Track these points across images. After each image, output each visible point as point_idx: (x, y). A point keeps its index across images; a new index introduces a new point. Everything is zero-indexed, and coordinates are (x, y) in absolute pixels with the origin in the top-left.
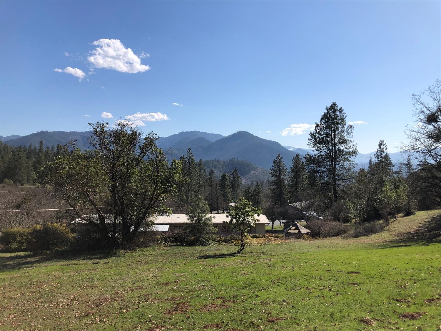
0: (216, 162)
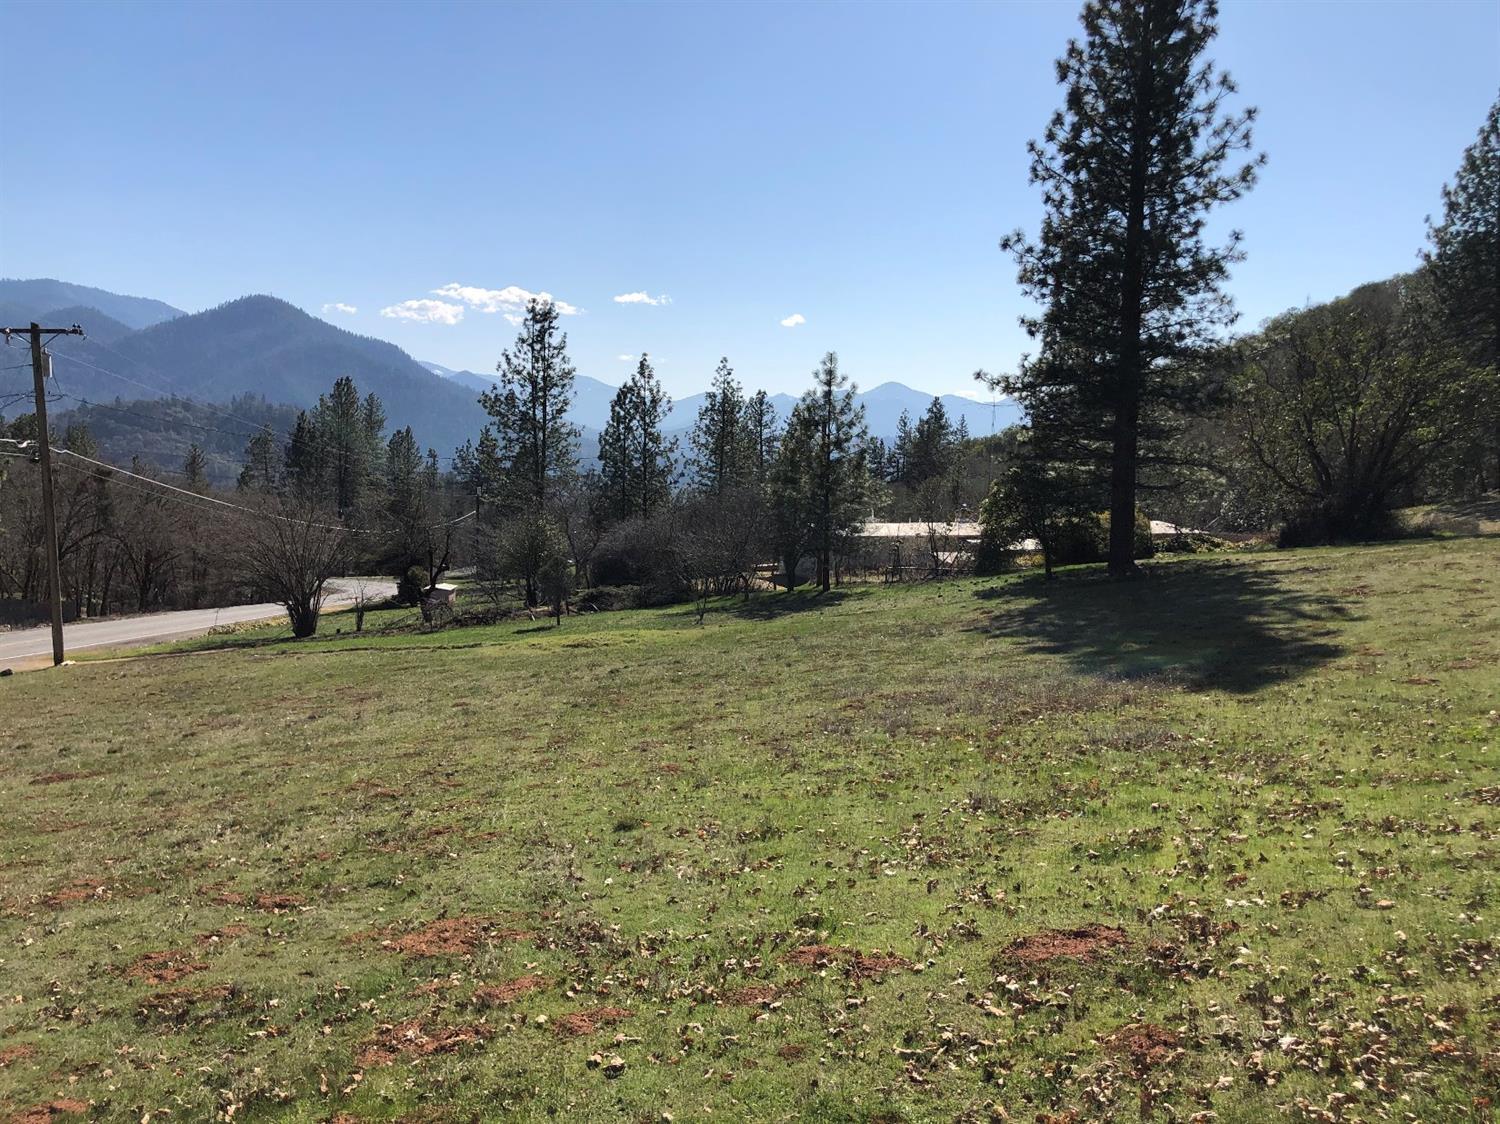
0: (178, 409)
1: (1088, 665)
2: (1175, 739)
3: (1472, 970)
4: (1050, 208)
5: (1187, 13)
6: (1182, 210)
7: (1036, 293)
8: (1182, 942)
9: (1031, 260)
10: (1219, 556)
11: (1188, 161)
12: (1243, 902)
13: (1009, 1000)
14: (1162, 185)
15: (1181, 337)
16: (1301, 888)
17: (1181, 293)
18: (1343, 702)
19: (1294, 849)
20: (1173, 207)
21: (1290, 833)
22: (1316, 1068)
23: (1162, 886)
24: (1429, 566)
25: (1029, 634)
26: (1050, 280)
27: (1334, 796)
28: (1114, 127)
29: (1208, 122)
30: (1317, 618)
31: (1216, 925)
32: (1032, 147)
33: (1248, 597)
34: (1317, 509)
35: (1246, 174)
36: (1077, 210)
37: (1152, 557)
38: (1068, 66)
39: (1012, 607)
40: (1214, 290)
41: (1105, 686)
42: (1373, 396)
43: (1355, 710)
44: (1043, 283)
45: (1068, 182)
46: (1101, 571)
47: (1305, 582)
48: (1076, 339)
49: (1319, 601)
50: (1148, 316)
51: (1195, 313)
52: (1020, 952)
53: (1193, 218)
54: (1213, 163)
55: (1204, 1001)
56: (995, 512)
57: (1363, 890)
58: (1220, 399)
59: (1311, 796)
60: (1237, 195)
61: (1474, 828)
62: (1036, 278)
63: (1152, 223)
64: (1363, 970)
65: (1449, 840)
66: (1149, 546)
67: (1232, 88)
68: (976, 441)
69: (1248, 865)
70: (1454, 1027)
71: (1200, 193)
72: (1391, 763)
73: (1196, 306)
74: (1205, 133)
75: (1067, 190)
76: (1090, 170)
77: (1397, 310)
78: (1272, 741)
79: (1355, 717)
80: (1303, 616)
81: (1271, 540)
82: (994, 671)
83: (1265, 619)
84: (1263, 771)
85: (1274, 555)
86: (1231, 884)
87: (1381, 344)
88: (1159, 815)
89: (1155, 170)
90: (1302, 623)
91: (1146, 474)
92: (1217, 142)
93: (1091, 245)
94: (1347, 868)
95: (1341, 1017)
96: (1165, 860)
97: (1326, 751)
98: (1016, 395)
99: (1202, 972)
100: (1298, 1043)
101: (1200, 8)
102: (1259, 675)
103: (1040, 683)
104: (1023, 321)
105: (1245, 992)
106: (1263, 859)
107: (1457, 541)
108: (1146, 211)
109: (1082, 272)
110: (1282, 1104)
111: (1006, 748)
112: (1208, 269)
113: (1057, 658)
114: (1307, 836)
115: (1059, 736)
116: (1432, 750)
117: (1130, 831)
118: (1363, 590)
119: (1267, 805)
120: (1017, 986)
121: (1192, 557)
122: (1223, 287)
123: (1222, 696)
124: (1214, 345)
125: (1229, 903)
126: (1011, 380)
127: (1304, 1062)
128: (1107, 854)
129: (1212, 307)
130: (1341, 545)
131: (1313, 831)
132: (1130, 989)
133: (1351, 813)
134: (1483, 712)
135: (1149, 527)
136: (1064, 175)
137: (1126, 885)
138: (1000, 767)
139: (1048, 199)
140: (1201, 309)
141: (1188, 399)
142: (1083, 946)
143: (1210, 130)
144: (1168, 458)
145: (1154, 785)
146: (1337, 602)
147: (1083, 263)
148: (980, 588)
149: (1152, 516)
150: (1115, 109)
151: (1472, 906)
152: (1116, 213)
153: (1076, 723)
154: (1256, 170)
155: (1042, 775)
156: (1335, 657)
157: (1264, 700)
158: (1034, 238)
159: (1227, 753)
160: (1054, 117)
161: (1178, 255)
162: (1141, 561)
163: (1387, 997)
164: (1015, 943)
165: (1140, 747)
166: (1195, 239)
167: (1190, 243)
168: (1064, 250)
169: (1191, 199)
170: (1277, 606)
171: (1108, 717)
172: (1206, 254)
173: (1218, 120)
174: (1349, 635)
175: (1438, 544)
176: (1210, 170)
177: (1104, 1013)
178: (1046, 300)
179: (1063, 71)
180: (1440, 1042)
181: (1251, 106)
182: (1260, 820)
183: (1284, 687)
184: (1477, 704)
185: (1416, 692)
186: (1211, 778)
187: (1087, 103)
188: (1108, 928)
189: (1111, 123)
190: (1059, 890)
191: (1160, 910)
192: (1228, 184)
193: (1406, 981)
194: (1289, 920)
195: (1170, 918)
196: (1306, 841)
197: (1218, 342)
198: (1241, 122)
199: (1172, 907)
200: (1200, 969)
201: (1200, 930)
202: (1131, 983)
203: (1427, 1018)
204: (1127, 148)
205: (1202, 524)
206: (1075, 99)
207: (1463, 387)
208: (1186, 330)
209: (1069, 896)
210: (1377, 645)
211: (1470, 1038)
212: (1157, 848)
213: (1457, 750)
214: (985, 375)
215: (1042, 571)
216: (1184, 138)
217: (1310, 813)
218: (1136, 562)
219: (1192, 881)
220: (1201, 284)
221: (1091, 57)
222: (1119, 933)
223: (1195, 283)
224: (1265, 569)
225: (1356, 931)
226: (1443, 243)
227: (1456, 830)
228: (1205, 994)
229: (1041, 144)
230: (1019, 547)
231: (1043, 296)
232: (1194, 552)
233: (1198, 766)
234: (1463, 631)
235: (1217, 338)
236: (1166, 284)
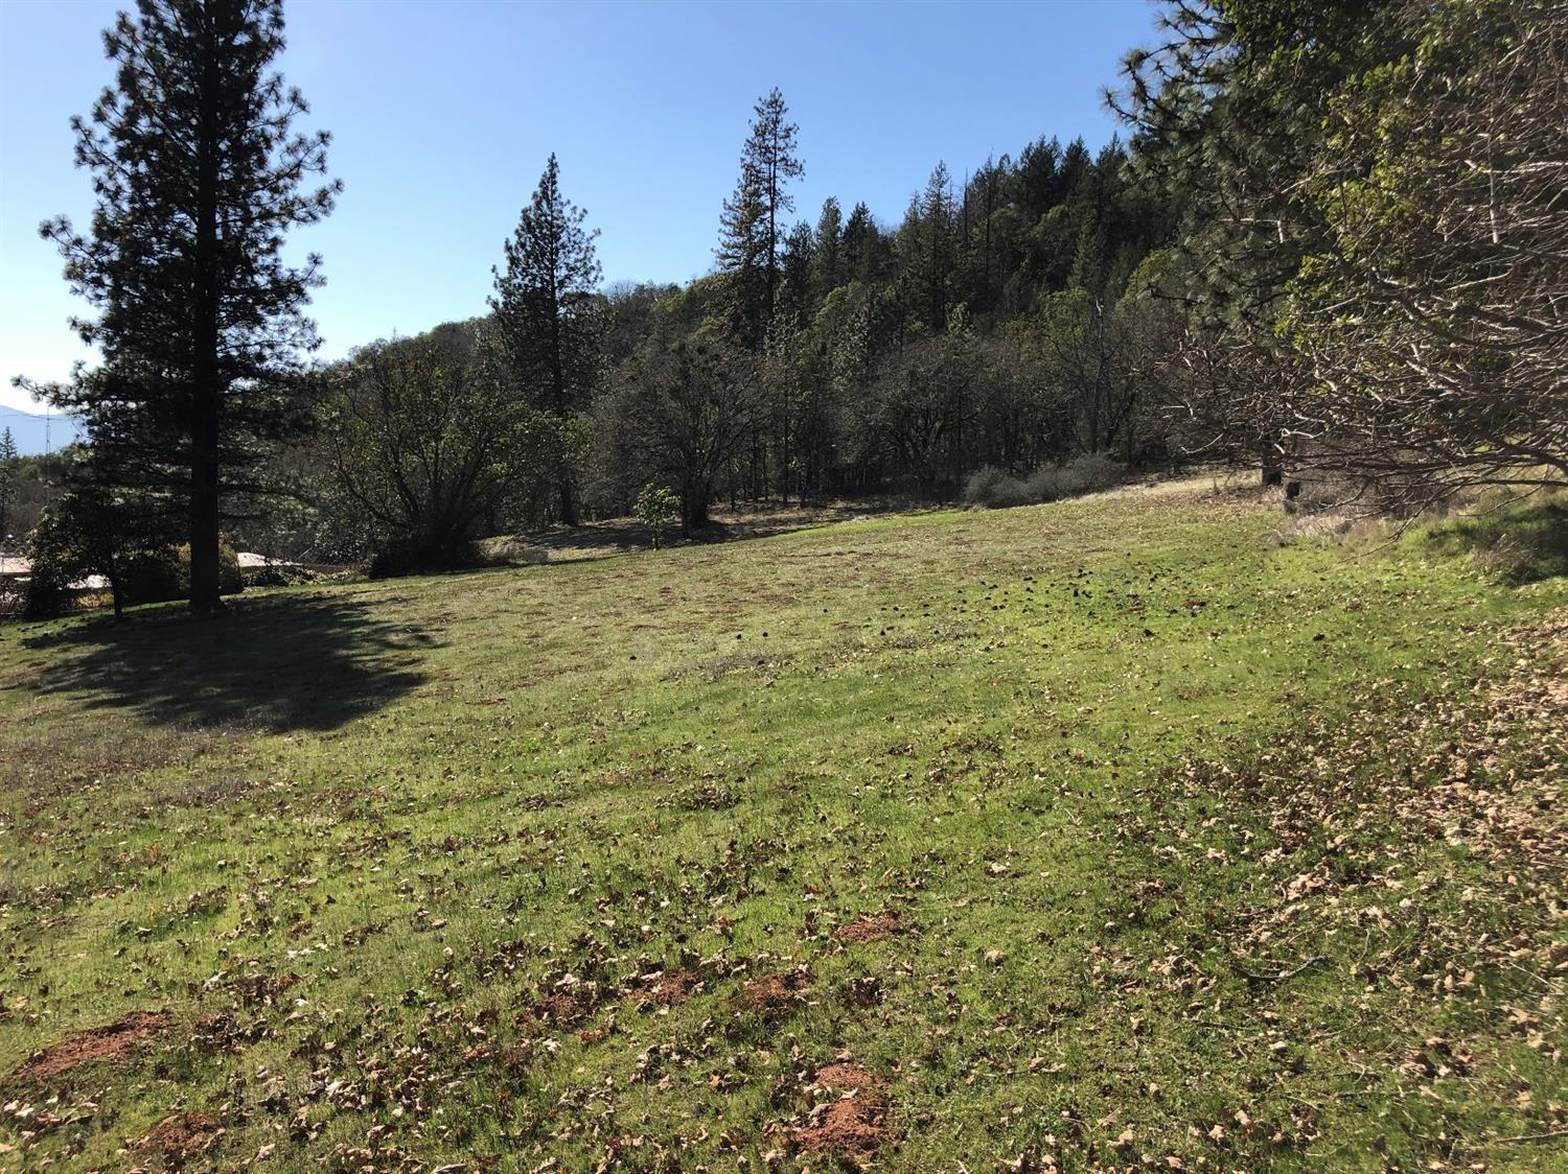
1: (159, 718)
2: (251, 787)
3: (507, 970)
4: (102, 197)
5: (252, 17)
6: (257, 224)
7: (89, 292)
8: (236, 1010)
9: (81, 254)
10: (311, 589)
11: (262, 174)
12: (307, 951)
13: (20, 1130)
14: (234, 193)
15: (261, 358)
16: (365, 924)
17: (260, 312)
18: (422, 729)
19: (361, 885)
20: (247, 220)
21: (359, 869)
22: (359, 1107)
23: (220, 952)
24: (504, 591)
25: (91, 685)
26: (107, 281)
27: (401, 824)
28: (177, 122)
29: (281, 136)
30: (403, 647)
31: (274, 982)
32: (77, 124)
33: (338, 630)
34: (405, 539)
35: (323, 197)
36: (137, 206)
37: (240, 592)
38: (119, 41)
39: (70, 655)
40: (295, 313)
41: (179, 738)
42: (453, 432)
43: (432, 736)
44: (98, 282)
45: (124, 171)
46: (182, 608)
47: (394, 612)
48: (143, 350)
49: (404, 631)
50: (225, 333)
51: (276, 334)
52: (38, 1068)
53: (271, 236)
54: (288, 181)
55: (254, 1068)
56: (47, 544)
57: (420, 914)
58: (304, 427)
59: (382, 827)
60: (315, 218)
61: (521, 835)
62: (88, 275)
63: (225, 233)
64: (412, 994)
65: (498, 850)
66: (236, 580)
67: (303, 107)
68: (26, 460)
69: (314, 911)
70: (488, 1029)
71: (276, 210)
72: (458, 785)
73: (277, 328)
74: (278, 148)
75: (122, 180)
76: (149, 163)
77: (474, 351)
78: (353, 776)
79: (431, 743)
80: (391, 646)
81: (363, 572)
82: (42, 734)
83: (354, 652)
84: (339, 808)
85: (365, 586)
86: (295, 935)
87: (457, 382)
88: (225, 874)
89: (227, 177)
90: (389, 654)
91: (231, 503)
92: (290, 160)
93: (156, 247)
94: (409, 895)
95: (387, 1047)
96: (227, 923)
97: (402, 780)
98: (70, 408)
99: (256, 1036)
100: (344, 1086)
101: (265, 15)
102: (344, 710)
103: (101, 742)
104: (74, 324)
105: (297, 1046)
106: (331, 901)
107: (529, 569)
108: (218, 218)
109: (146, 275)
110: (322, 1156)
111: (49, 824)
112: (288, 291)
113: (124, 711)
114: (375, 869)
115: (117, 801)
116: (494, 764)
117: (191, 897)
118: (446, 618)
119: (339, 844)
120: (31, 1110)
121: (283, 590)
122: (305, 311)
123: (305, 735)
124: (297, 369)
125: (292, 954)
126: (62, 391)
127: (348, 1104)
128: (162, 927)
129: (293, 330)
130: (430, 575)
131: (382, 863)
132: (171, 1078)
133: (418, 838)
134: (538, 725)
135: (236, 560)
136: (119, 163)
137: (180, 960)
138: (39, 849)
139: (100, 187)
140: (282, 331)
141: (269, 424)
142: (116, 1043)
143: (283, 146)
144: (253, 485)
145: (224, 840)
146: (421, 630)
147: (146, 266)
148: (29, 635)
149: (239, 548)
150: (176, 100)
151: (512, 910)
152: (183, 215)
153: (140, 784)
154: (332, 195)
155: (91, 849)
156: (420, 684)
157: (346, 735)
158: (84, 228)
159: (307, 796)
160: (104, 94)
161: (253, 272)
162: (227, 597)
163: (431, 1016)
164: (31, 1058)
165: (211, 802)
166: (273, 256)
167: (269, 260)
168: (123, 248)
169: (267, 215)
170: (366, 638)
171: (179, 772)
172: (284, 273)
173: (291, 138)
174: (432, 662)
175: (512, 571)
176: (286, 187)
177: (137, 1116)
178: (102, 302)
179: (113, 47)
180: (473, 1047)
181: (325, 130)
182: (330, 861)
183: (367, 720)
184: (535, 718)
185: (486, 711)
186: (286, 824)
187: (143, 87)
188: (151, 1014)
189: (174, 115)
190: (98, 983)
191: (215, 979)
192: (304, 205)
193: (450, 995)
194: (347, 960)
195: (225, 985)
196: (373, 875)
197: (301, 367)
198: (315, 144)
199: (230, 972)
200: (253, 1033)
201: (254, 992)
202: (173, 1071)
203: (465, 1027)
204: (192, 146)
205: (294, 555)
206: (128, 79)
207: (527, 428)
208: (267, 352)
209: (109, 986)
210: (455, 670)
211: (500, 1037)
212: (219, 910)
213: (516, 763)
214: (28, 382)
215: (112, 612)
216: (254, 148)
217: (379, 845)
218: (222, 598)
219: (255, 939)
220: (281, 305)
221: (146, 37)
222: (163, 1016)
223: (274, 303)
224: (355, 601)
225: (411, 957)
226: (508, 293)
227: (506, 840)
228: (256, 1059)
229: (88, 121)
230: (82, 585)
231: (99, 297)
232: (286, 585)
233: (274, 813)
234: (529, 652)
235: (300, 362)
236: (244, 301)
